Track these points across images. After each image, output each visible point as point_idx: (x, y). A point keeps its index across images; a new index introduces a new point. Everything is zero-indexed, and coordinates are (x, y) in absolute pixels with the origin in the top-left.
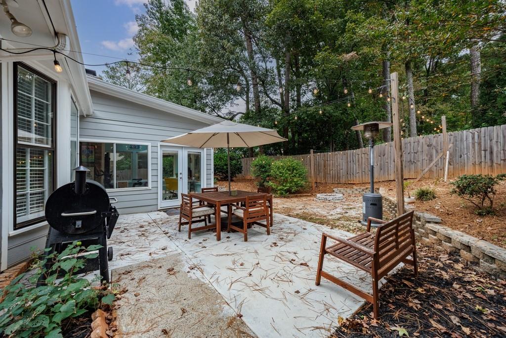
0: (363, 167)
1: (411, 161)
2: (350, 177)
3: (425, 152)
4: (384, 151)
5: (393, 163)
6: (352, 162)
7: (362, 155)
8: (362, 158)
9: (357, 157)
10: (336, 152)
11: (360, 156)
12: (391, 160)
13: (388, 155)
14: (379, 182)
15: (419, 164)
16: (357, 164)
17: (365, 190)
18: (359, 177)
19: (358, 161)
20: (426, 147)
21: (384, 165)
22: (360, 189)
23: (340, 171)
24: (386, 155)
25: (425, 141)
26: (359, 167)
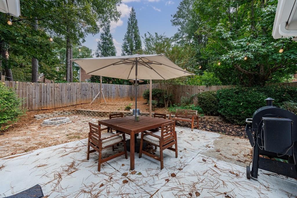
0: (56, 97)
1: (84, 94)
2: (44, 104)
3: (90, 91)
4: (71, 87)
5: (75, 95)
6: (45, 92)
7: (54, 88)
8: (54, 90)
9: (50, 89)
10: (28, 83)
11: (53, 89)
12: (74, 93)
13: (73, 90)
14: (67, 106)
15: (88, 96)
16: (50, 94)
17: (63, 113)
18: (52, 104)
19: (52, 92)
20: (90, 89)
21: (70, 96)
22: (59, 112)
23: (32, 100)
24: (71, 90)
25: (90, 85)
26: (52, 97)
